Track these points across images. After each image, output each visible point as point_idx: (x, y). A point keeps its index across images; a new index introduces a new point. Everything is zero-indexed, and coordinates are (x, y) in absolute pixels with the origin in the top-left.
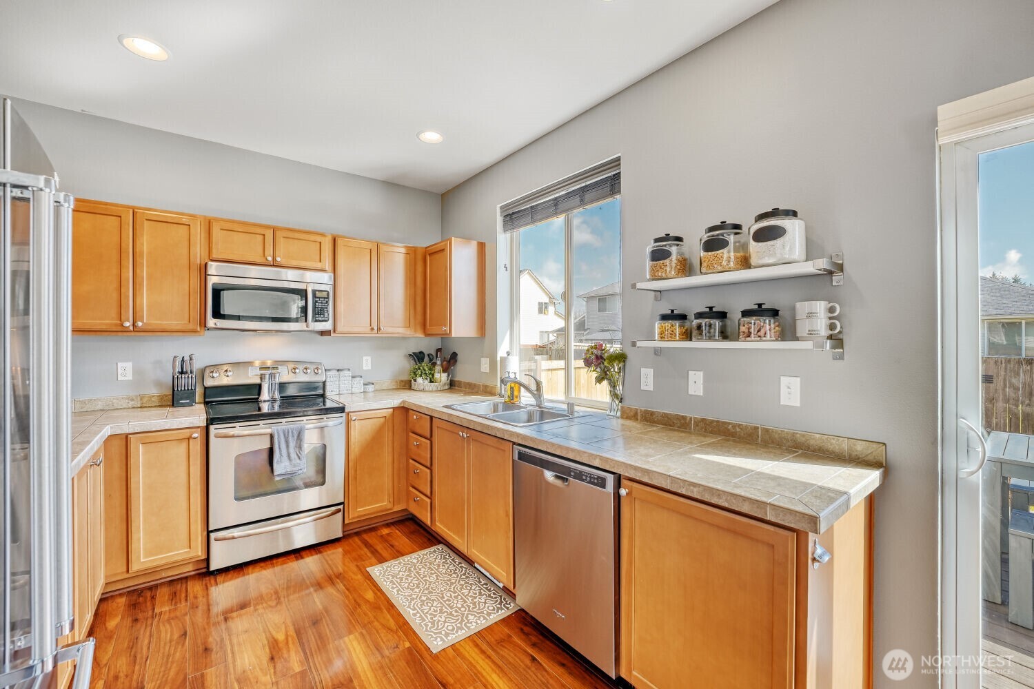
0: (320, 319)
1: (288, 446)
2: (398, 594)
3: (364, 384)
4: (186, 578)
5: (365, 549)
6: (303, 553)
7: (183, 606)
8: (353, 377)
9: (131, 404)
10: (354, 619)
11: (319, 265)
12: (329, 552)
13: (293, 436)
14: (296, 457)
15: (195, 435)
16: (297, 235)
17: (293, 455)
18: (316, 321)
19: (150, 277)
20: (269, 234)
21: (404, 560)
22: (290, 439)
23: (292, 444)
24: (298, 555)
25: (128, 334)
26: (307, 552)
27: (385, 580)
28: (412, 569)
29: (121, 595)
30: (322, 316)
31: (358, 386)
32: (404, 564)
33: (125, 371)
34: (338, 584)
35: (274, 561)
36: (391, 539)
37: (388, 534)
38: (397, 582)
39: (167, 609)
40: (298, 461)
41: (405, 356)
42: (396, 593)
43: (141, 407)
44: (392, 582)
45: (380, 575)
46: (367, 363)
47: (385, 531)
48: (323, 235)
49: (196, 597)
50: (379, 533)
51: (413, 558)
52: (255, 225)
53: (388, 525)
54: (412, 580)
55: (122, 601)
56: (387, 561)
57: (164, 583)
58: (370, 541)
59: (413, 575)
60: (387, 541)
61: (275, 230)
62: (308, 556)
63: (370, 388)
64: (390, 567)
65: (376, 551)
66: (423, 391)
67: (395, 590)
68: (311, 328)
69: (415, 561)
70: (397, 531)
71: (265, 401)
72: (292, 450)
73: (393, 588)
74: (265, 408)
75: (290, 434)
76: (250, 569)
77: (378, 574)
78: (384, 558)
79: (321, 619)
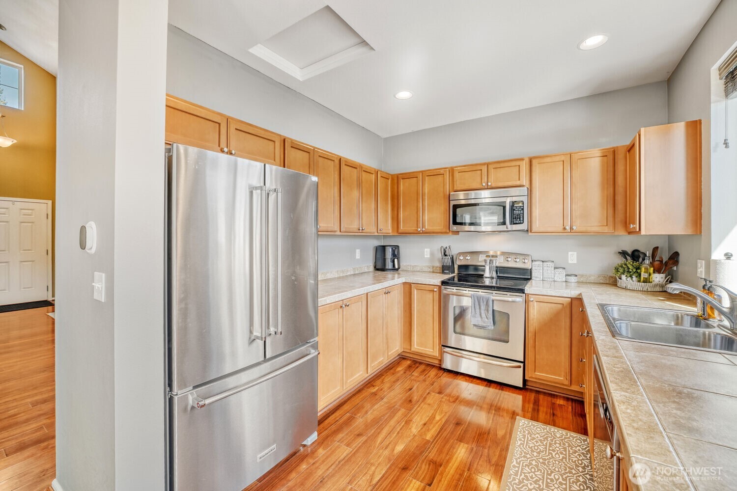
0: (517, 222)
1: (480, 308)
2: (519, 446)
3: (567, 275)
4: (434, 366)
5: (531, 405)
6: (493, 385)
7: (422, 377)
8: (555, 268)
9: (429, 270)
10: (478, 437)
11: (518, 183)
12: (507, 393)
13: (483, 302)
14: (485, 316)
15: (435, 290)
16: (502, 165)
17: (484, 315)
18: (514, 224)
19: (428, 205)
20: (484, 168)
21: (550, 429)
22: (482, 303)
23: (483, 307)
24: (489, 384)
25: (420, 234)
26: (496, 385)
27: (520, 432)
28: (549, 439)
29: (411, 360)
30: (518, 220)
31: (560, 276)
32: (547, 432)
33: (427, 253)
34: (492, 413)
35: (474, 380)
36: (559, 410)
37: (560, 406)
38: (528, 438)
39: (416, 375)
40: (486, 320)
41: (615, 253)
42: (518, 444)
43: (433, 272)
44: (524, 436)
45: (521, 426)
46: (572, 258)
47: (561, 402)
48: (522, 159)
49: (429, 377)
50: (554, 400)
51: (559, 433)
52: (476, 165)
53: (568, 399)
54: (539, 445)
55: (409, 362)
56: (537, 421)
57: (425, 364)
58: (541, 402)
59: (545, 443)
60: (553, 409)
61: (488, 164)
62: (493, 388)
63: (573, 279)
64: (534, 426)
65: (538, 410)
66: (626, 289)
67: (519, 442)
68: (510, 229)
69: (558, 436)
70: (570, 407)
71: (487, 277)
72: (483, 312)
73: (520, 440)
74: (487, 282)
75: (481, 299)
76: (461, 377)
77: (521, 424)
78: (538, 418)
79: (463, 424)
